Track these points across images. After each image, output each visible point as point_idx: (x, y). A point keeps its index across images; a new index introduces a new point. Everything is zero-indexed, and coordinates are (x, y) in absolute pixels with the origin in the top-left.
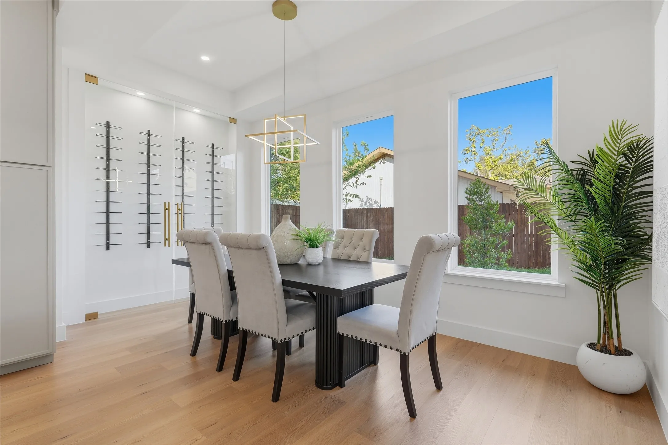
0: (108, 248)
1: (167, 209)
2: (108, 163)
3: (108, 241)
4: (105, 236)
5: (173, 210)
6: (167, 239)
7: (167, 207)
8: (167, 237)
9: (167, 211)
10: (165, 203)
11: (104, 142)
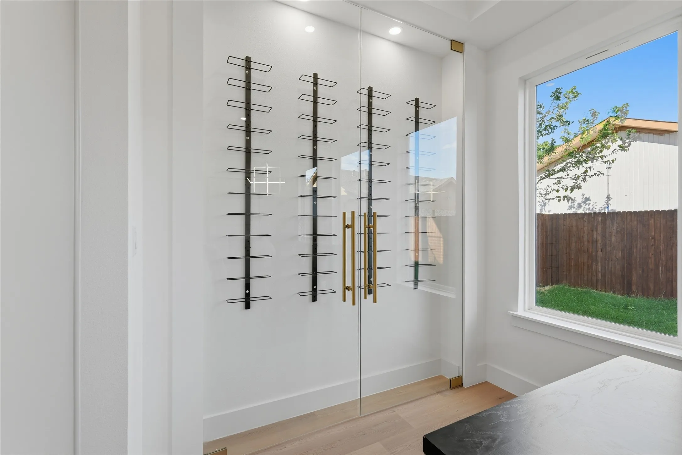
0: (248, 306)
1: (348, 227)
2: (248, 138)
3: (247, 292)
4: (242, 283)
5: (360, 226)
6: (348, 288)
7: (349, 222)
8: (349, 283)
9: (349, 231)
10: (344, 214)
11: (240, 95)
